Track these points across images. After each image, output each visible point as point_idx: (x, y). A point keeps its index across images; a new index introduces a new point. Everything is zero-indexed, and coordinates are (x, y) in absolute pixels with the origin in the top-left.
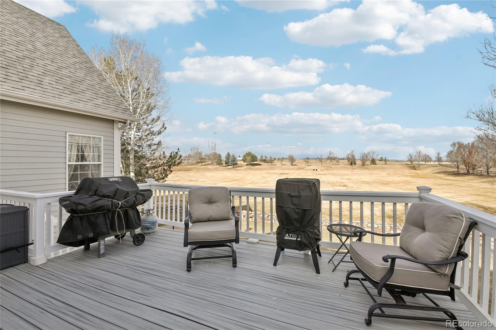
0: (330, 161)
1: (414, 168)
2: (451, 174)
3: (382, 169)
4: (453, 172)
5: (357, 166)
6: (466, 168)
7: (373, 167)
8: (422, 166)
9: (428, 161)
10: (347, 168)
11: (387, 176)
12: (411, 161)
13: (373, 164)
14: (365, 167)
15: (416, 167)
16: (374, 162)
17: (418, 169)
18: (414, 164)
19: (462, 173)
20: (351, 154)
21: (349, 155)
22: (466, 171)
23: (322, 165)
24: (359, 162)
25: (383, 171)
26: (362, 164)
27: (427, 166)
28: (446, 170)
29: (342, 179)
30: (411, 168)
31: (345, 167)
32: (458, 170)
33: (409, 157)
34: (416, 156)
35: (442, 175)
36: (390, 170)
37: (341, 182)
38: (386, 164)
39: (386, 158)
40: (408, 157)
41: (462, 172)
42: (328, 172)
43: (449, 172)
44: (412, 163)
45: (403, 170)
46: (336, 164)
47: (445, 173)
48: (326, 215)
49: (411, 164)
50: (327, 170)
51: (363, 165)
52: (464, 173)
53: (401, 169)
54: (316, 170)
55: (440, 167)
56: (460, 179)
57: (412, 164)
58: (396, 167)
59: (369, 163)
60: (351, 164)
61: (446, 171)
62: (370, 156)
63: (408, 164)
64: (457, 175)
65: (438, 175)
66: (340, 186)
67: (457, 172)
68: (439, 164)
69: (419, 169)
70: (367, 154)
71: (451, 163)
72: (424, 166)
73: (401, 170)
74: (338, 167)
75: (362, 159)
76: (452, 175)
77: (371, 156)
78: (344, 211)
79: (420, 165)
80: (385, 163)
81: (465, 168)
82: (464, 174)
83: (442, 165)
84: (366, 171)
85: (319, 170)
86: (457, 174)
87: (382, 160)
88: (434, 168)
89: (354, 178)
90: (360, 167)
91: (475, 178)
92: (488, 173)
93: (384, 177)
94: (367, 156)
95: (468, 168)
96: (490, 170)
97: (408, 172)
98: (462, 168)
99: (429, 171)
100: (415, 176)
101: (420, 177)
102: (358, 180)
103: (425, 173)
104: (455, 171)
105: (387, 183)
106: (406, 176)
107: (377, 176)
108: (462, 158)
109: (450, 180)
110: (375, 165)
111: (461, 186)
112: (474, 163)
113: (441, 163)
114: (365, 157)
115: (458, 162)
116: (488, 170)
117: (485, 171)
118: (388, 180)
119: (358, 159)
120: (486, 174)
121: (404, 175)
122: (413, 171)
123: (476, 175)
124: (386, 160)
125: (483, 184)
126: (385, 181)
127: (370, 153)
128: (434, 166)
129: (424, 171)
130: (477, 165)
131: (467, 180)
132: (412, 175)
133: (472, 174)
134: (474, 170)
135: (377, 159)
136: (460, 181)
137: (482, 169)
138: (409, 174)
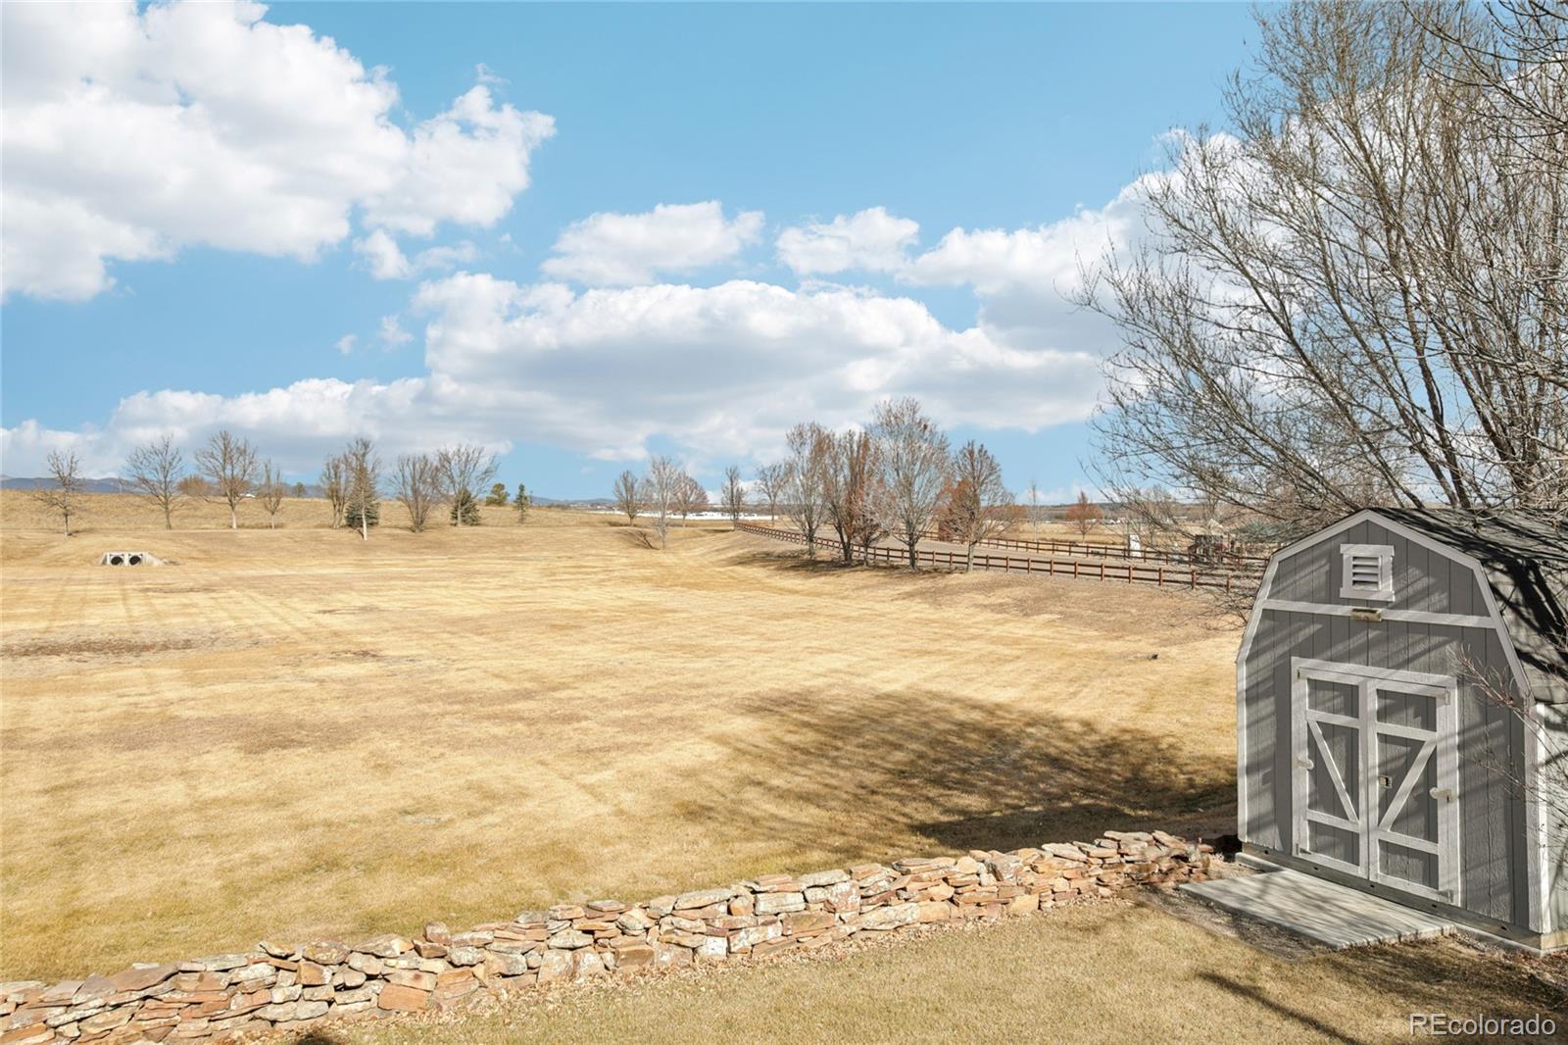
0: (226, 499)
1: (644, 542)
2: (790, 563)
4: (793, 556)
5: (387, 531)
6: (839, 540)
7: (467, 540)
8: (671, 533)
9: (695, 509)
10: (330, 543)
11: (545, 581)
12: (630, 507)
13: (464, 522)
14: (429, 536)
15: (651, 535)
16: (467, 511)
17: (659, 544)
18: (642, 522)
19: (825, 559)
20: (354, 464)
21: (343, 466)
22: (837, 553)
23: (169, 527)
24: (393, 512)
25: (515, 559)
26: (410, 524)
27: (690, 529)
28: (765, 549)
29: (330, 612)
30: (632, 539)
31: (318, 540)
32: (811, 548)
33: (621, 484)
34: (648, 481)
35: (758, 572)
36: (543, 550)
37: (336, 634)
38: (522, 520)
39: (522, 488)
40: (617, 485)
41: (824, 554)
42: (224, 573)
43: (779, 556)
44: (632, 517)
45: (602, 552)
46: (265, 523)
47: (766, 559)
48: (353, 873)
49: (627, 519)
50: (209, 557)
51: (419, 524)
52: (832, 561)
53: (592, 547)
54: (135, 560)
55: (740, 535)
56: (828, 588)
57: (635, 521)
59: (441, 514)
60: (353, 522)
61: (768, 554)
62: (451, 477)
63: (613, 519)
64: (813, 571)
65: (739, 569)
66: (336, 657)
67: (806, 557)
68: (737, 524)
69: (664, 547)
70: (437, 469)
71: (769, 518)
72: (682, 531)
73: (594, 552)
74: (278, 539)
75: (411, 498)
76: (794, 568)
77: (457, 479)
78: (451, 821)
79: (668, 524)
80: (517, 514)
81: (837, 537)
82: (833, 566)
83: (745, 526)
84: (434, 561)
85: (157, 563)
86: (809, 565)
87: (505, 498)
88: (721, 541)
89: (396, 606)
90: (403, 539)
91: (875, 581)
92: (913, 559)
93: (540, 590)
94: (434, 478)
95: (849, 538)
96: (917, 547)
97: (624, 560)
98: (826, 536)
99: (703, 555)
100: (663, 580)
101: (683, 585)
102: (421, 614)
103: (691, 563)
104: (802, 552)
105: (572, 623)
106: (626, 580)
107: (504, 587)
108: (827, 496)
109: (797, 592)
110: (477, 528)
111: (847, 619)
112: (869, 516)
113: (742, 517)
114: (424, 482)
115: (811, 511)
116: (911, 545)
117: (902, 551)
118: (565, 605)
119: (392, 490)
120: (907, 562)
121: (616, 574)
122: (640, 554)
123: (876, 567)
124: (522, 502)
125: (907, 603)
126: (555, 611)
127: (453, 463)
128: (717, 530)
129: (683, 554)
130: (878, 525)
131: (853, 590)
132: (648, 572)
133: (860, 563)
134: (867, 546)
135: (480, 492)
136: (830, 594)
137: (892, 542)
138: (635, 573)
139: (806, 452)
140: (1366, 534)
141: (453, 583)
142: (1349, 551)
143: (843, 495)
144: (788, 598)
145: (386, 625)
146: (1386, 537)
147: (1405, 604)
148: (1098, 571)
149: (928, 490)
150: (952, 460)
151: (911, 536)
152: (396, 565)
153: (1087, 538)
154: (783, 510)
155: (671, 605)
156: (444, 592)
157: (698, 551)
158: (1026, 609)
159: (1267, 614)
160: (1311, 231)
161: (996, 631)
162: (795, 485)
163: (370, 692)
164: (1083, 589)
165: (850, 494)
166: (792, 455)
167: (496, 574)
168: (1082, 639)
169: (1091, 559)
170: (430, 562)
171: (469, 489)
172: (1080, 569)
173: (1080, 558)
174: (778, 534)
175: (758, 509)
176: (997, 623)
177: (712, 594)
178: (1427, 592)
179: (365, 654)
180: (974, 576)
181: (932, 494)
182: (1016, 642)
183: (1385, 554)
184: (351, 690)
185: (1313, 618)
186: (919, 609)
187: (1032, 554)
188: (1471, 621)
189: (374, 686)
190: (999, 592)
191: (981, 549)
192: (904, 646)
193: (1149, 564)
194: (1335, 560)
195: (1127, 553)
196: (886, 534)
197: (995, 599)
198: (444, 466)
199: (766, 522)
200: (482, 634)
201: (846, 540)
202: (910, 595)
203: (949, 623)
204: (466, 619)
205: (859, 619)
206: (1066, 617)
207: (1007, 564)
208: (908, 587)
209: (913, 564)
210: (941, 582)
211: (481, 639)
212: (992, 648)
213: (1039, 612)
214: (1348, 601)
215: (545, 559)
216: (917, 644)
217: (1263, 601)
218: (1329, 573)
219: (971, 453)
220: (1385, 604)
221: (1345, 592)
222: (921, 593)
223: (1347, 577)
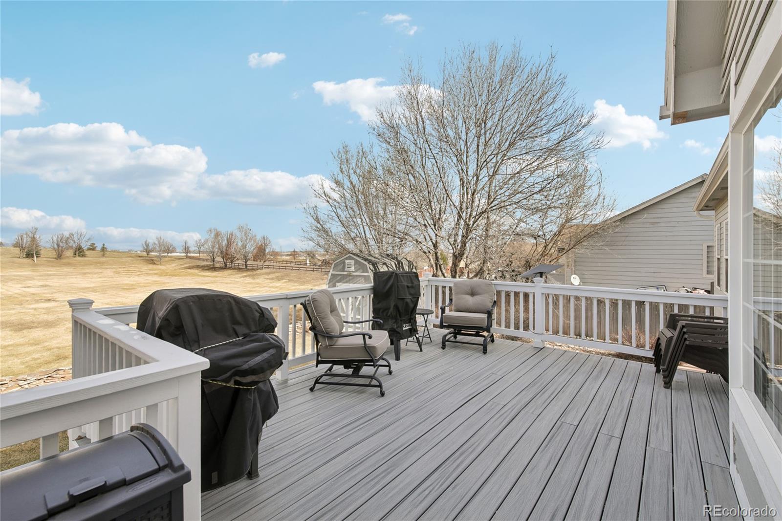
1: (153, 262)
2: (206, 268)
3: (98, 265)
4: (207, 266)
5: (45, 259)
7: (81, 262)
8: (163, 259)
9: (172, 252)
11: (116, 275)
12: (148, 252)
13: (79, 256)
14: (64, 261)
15: (155, 260)
16: (80, 252)
17: (158, 263)
18: (152, 256)
19: (218, 267)
20: (30, 236)
21: (25, 236)
22: (222, 265)
24: (47, 252)
25: (102, 268)
26: (56, 257)
27: (170, 258)
28: (198, 264)
29: (28, 287)
30: (148, 261)
32: (214, 263)
33: (144, 244)
34: (154, 243)
35: (196, 271)
36: (113, 265)
37: (34, 294)
38: (103, 255)
39: (104, 245)
40: (142, 244)
41: (218, 265)
43: (202, 266)
45: (137, 266)
47: (198, 267)
49: (147, 255)
51: (59, 256)
52: (220, 267)
55: (188, 260)
56: (219, 275)
57: (149, 256)
58: (123, 260)
59: (69, 253)
60: (29, 256)
61: (198, 266)
62: (74, 241)
63: (142, 255)
64: (214, 270)
65: (189, 270)
67: (212, 266)
68: (187, 257)
69: (161, 264)
70: (68, 238)
71: (198, 255)
72: (167, 259)
73: (133, 265)
75: (56, 248)
76: (208, 269)
77: (76, 241)
79: (162, 257)
80: (101, 253)
81: (222, 260)
82: (221, 269)
83: (190, 257)
84: (66, 269)
86: (213, 268)
87: (95, 248)
88: (182, 262)
89: (57, 284)
90: (53, 262)
91: (235, 273)
92: (246, 266)
93: (115, 278)
94: (66, 241)
95: (226, 261)
96: (248, 263)
97: (146, 268)
98: (218, 260)
99: (175, 266)
100: (162, 274)
101: (170, 275)
102: (68, 287)
103: (171, 269)
104: (210, 265)
105: (131, 288)
106: (148, 274)
107: (100, 277)
108: (219, 248)
109: (209, 276)
110: (85, 258)
111: (227, 283)
112: (233, 254)
113: (189, 255)
114: (62, 242)
115: (214, 253)
116: (246, 262)
117: (243, 264)
118: (127, 282)
119: (48, 245)
120: (245, 267)
121: (144, 272)
122: (151, 266)
123: (235, 269)
124: (103, 249)
125: (245, 278)
126: (123, 284)
127: (75, 236)
128: (180, 259)
129: (168, 266)
130: (235, 257)
131: (228, 275)
132: (156, 272)
133: (230, 268)
134: (232, 263)
135: (85, 246)
136: (221, 277)
137: (240, 262)
138: (151, 272)
139: (212, 236)
140: (350, 258)
141: (78, 276)
142: (347, 261)
143: (224, 248)
144: (207, 278)
145: (54, 291)
146: (353, 259)
147: (356, 271)
148: (298, 269)
149: (251, 248)
150: (258, 239)
151: (246, 260)
152: (51, 271)
153: (296, 260)
154: (203, 252)
155: (166, 281)
156: (76, 280)
157: (173, 265)
158: (278, 279)
159: (332, 274)
160: (343, 196)
161: (271, 285)
162: (208, 245)
163: (57, 311)
164: (294, 273)
165: (227, 248)
166: (208, 237)
167: (95, 273)
168: (294, 286)
169: (296, 266)
170: (66, 270)
171: (82, 245)
172: (293, 268)
173: (293, 265)
174: (202, 260)
175: (194, 252)
176: (271, 283)
177: (180, 278)
178: (359, 269)
179: (49, 300)
180: (264, 271)
181: (252, 249)
182: (276, 287)
183: (352, 262)
184: (48, 311)
185: (340, 275)
186: (248, 280)
187: (280, 265)
188: (366, 274)
189: (58, 310)
190: (271, 275)
191: (267, 263)
192: (245, 290)
193: (311, 267)
194: (344, 263)
195: (306, 264)
196: (238, 259)
197: (270, 277)
198: (71, 237)
199: (197, 256)
200: (96, 292)
201: (225, 261)
202: (246, 276)
203: (258, 283)
204: (88, 288)
205: (230, 283)
206: (290, 280)
207: (274, 267)
208: (245, 274)
209: (246, 268)
210: (255, 273)
211: (97, 294)
212: (270, 289)
213: (282, 279)
214: (346, 271)
215: (114, 268)
216: (248, 289)
217: (331, 272)
218: (343, 266)
219: (264, 237)
220: (353, 272)
221: (346, 270)
222: (249, 276)
223: (346, 267)
